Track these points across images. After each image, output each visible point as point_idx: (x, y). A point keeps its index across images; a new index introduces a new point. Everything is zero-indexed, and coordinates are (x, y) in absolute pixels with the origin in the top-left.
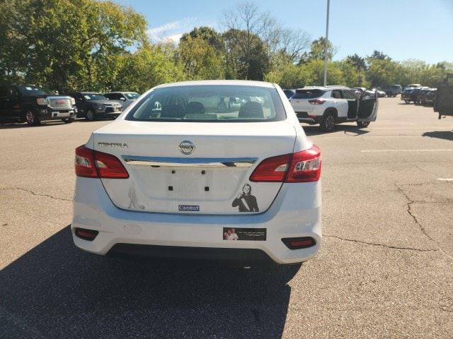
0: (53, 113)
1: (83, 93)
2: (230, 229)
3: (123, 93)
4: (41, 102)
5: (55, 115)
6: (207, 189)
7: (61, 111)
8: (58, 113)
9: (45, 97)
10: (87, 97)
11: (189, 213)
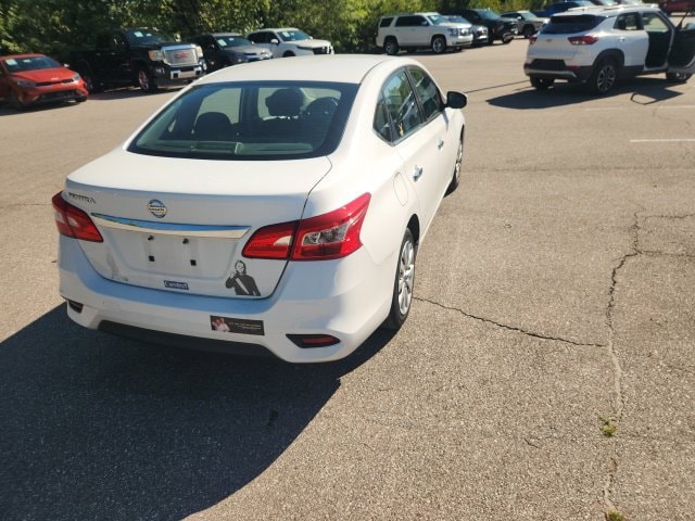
0: (172, 73)
1: (215, 35)
2: (219, 318)
3: (275, 31)
4: (155, 55)
5: (176, 75)
6: (193, 263)
7: (184, 69)
8: (179, 72)
9: (159, 47)
10: (222, 43)
11: (176, 292)
